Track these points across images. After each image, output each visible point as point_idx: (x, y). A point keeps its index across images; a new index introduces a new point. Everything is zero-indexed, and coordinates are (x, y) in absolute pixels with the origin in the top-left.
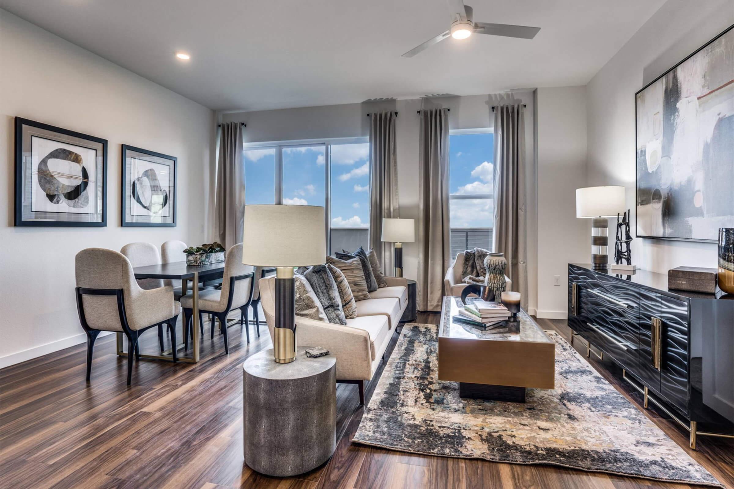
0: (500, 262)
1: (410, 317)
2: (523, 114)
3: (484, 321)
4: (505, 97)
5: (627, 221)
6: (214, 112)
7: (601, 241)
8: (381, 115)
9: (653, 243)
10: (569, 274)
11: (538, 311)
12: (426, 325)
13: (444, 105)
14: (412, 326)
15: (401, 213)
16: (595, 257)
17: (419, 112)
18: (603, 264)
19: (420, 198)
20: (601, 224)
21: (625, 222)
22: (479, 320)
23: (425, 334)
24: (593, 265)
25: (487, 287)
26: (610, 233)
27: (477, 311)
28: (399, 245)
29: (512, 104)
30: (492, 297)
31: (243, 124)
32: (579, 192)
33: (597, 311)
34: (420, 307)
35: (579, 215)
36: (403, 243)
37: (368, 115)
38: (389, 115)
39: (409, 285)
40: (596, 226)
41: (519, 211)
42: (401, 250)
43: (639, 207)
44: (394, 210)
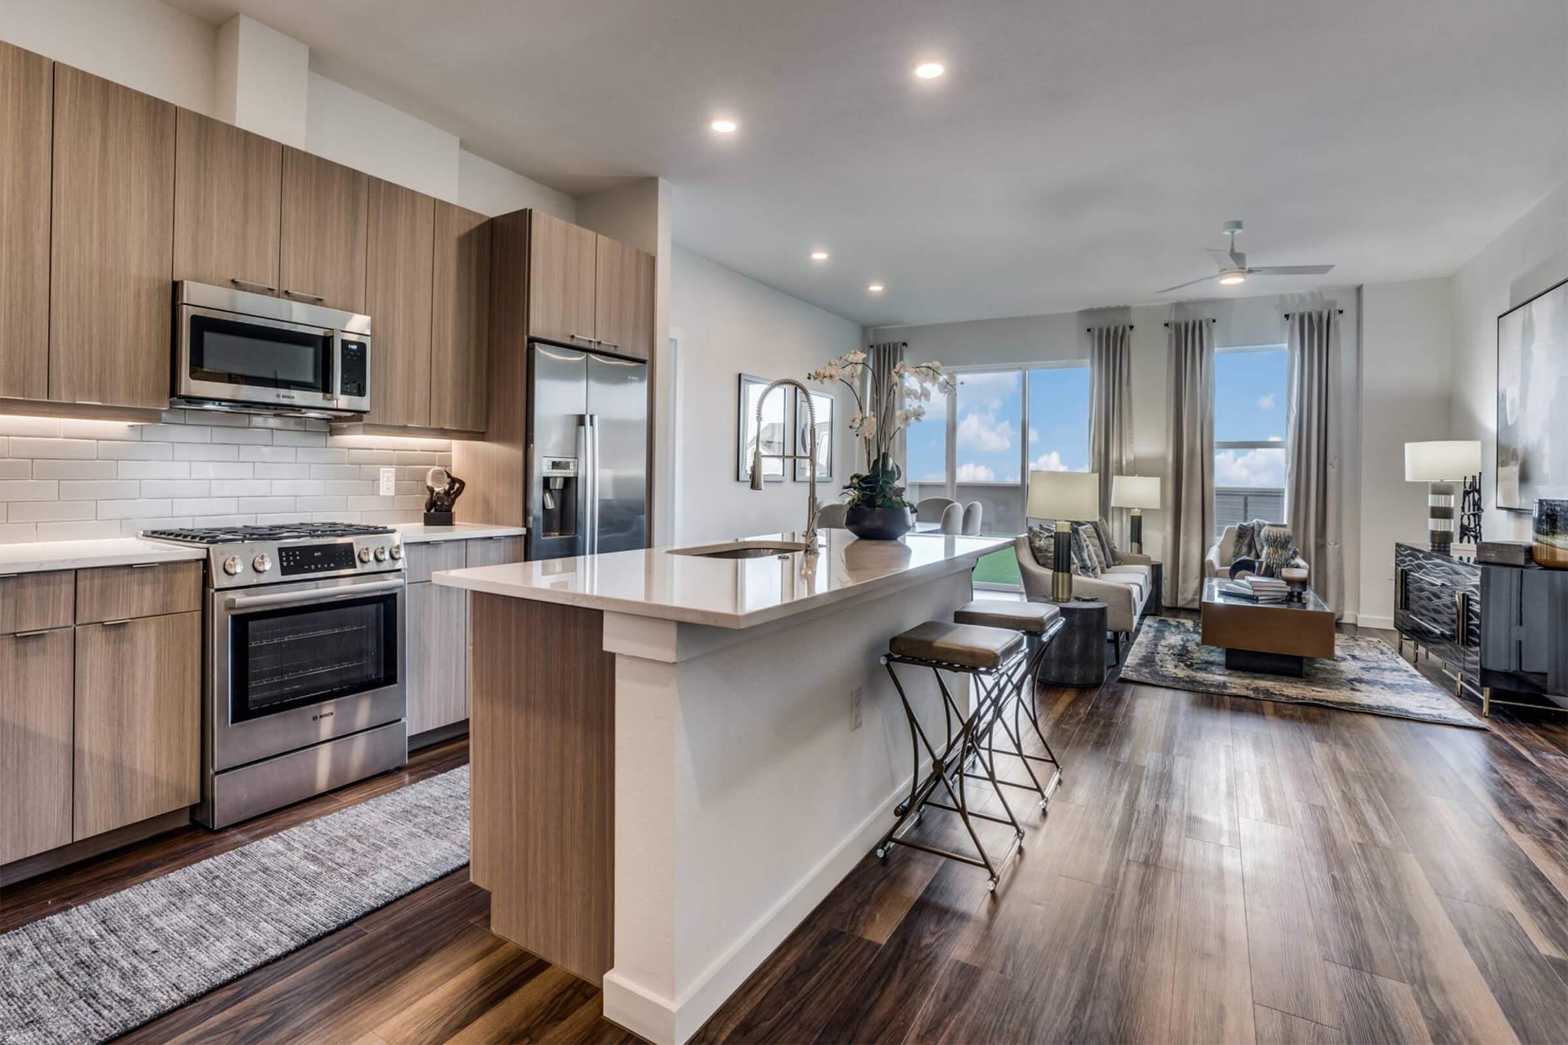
0: (1282, 534)
1: (1153, 610)
2: (1336, 323)
3: (1257, 593)
4: (1308, 298)
5: (1478, 487)
6: (866, 330)
7: (1442, 513)
8: (1108, 331)
9: (1516, 517)
10: (1397, 556)
11: (1360, 616)
12: (1177, 620)
13: (1207, 315)
14: (1157, 620)
15: (1137, 469)
16: (1433, 534)
17: (1166, 325)
18: (1445, 544)
19: (1167, 447)
20: (1441, 490)
21: (1473, 489)
22: (1250, 592)
23: (1177, 627)
24: (1430, 544)
25: (1264, 564)
26: (1453, 501)
27: (1248, 584)
28: (1136, 513)
29: (1318, 309)
30: (1270, 572)
31: (905, 344)
32: (1409, 447)
33: (1421, 598)
34: (1166, 601)
35: (1408, 478)
36: (1143, 510)
37: (1089, 330)
38: (1120, 331)
39: (1153, 566)
40: (1434, 493)
41: (1329, 468)
42: (1140, 518)
43: (1500, 468)
44: (1127, 464)
